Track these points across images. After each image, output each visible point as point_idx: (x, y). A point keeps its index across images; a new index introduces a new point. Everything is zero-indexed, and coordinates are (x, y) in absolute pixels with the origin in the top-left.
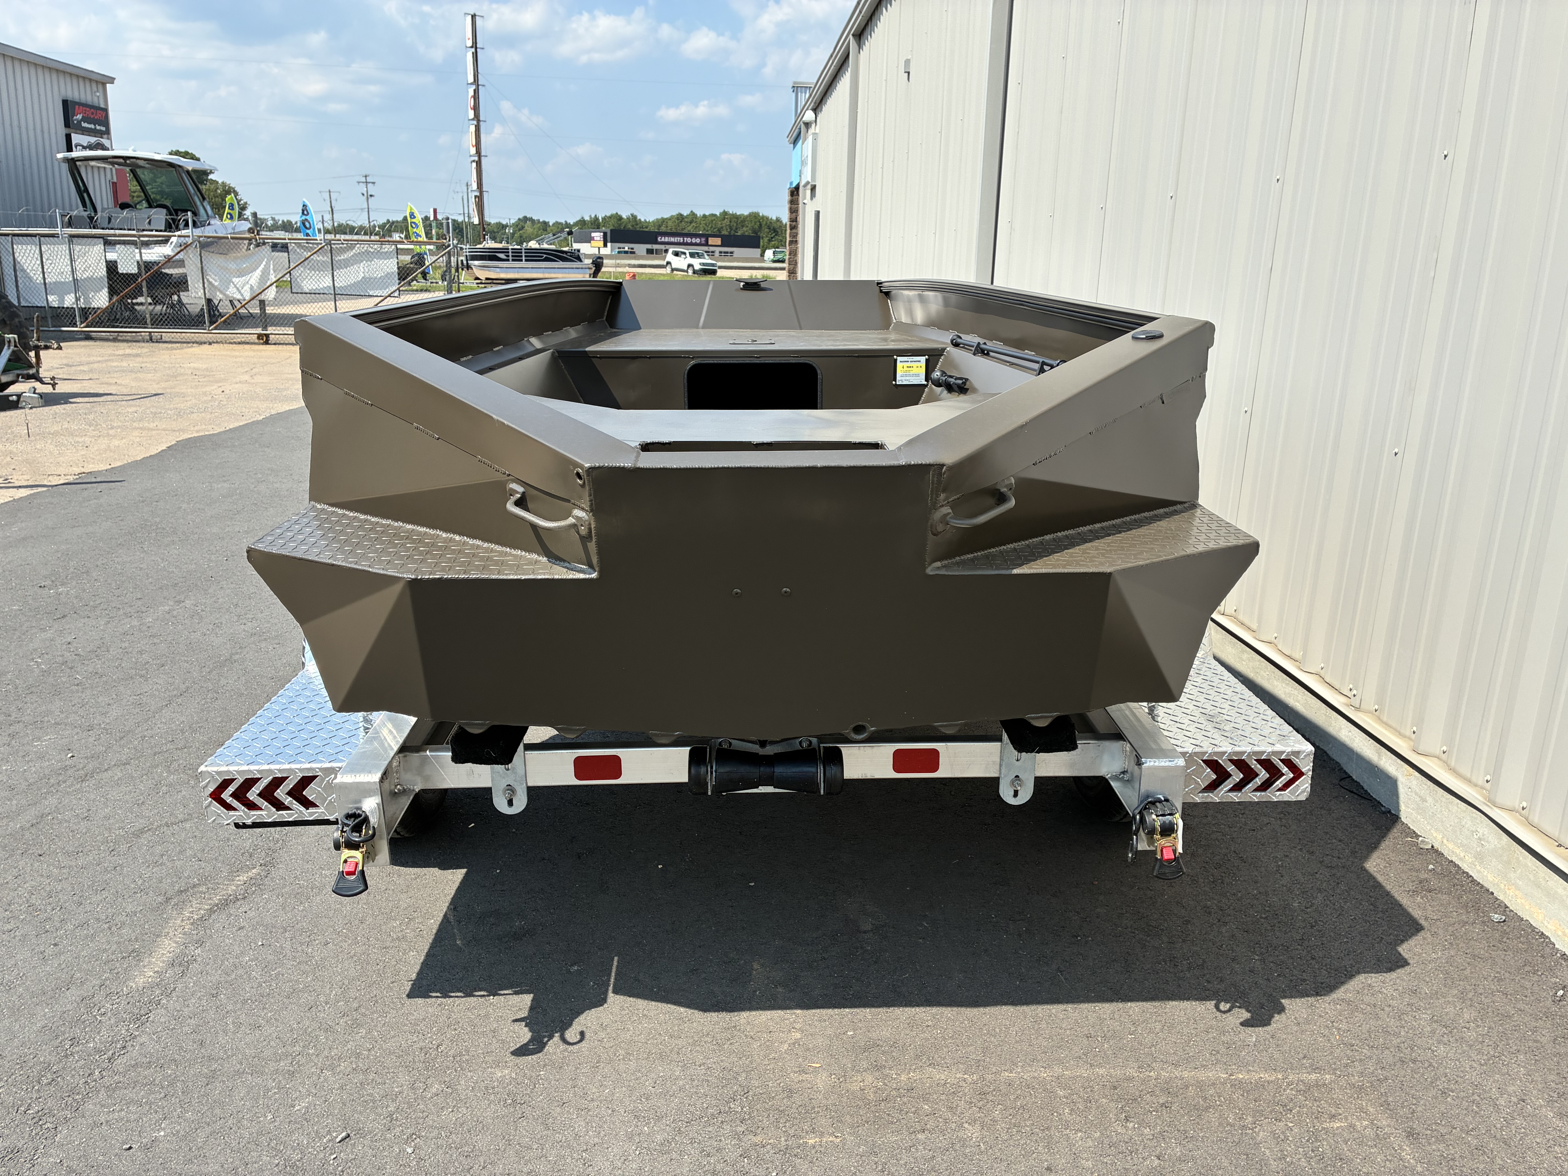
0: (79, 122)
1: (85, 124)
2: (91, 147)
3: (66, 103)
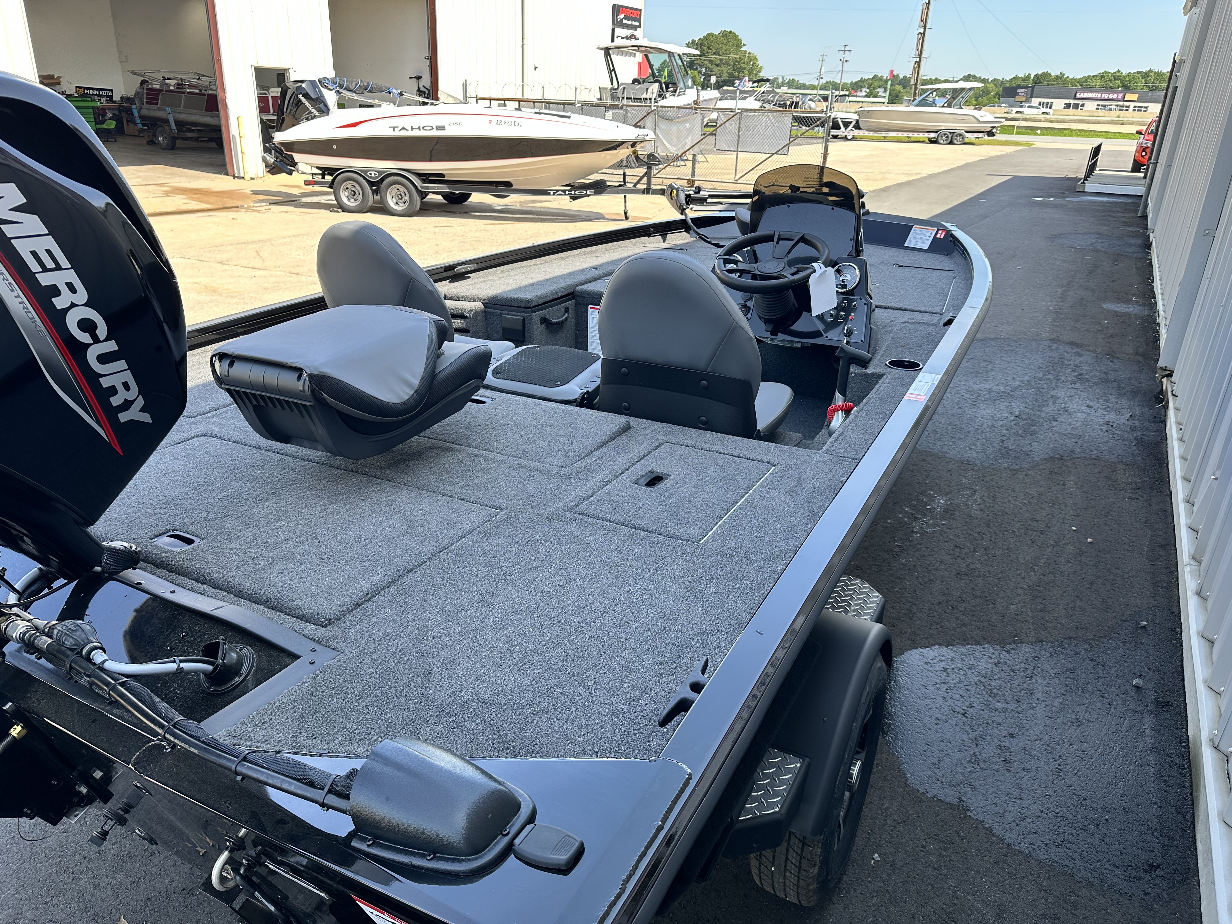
0: (622, 20)
1: (625, 21)
2: (627, 38)
3: (614, 6)
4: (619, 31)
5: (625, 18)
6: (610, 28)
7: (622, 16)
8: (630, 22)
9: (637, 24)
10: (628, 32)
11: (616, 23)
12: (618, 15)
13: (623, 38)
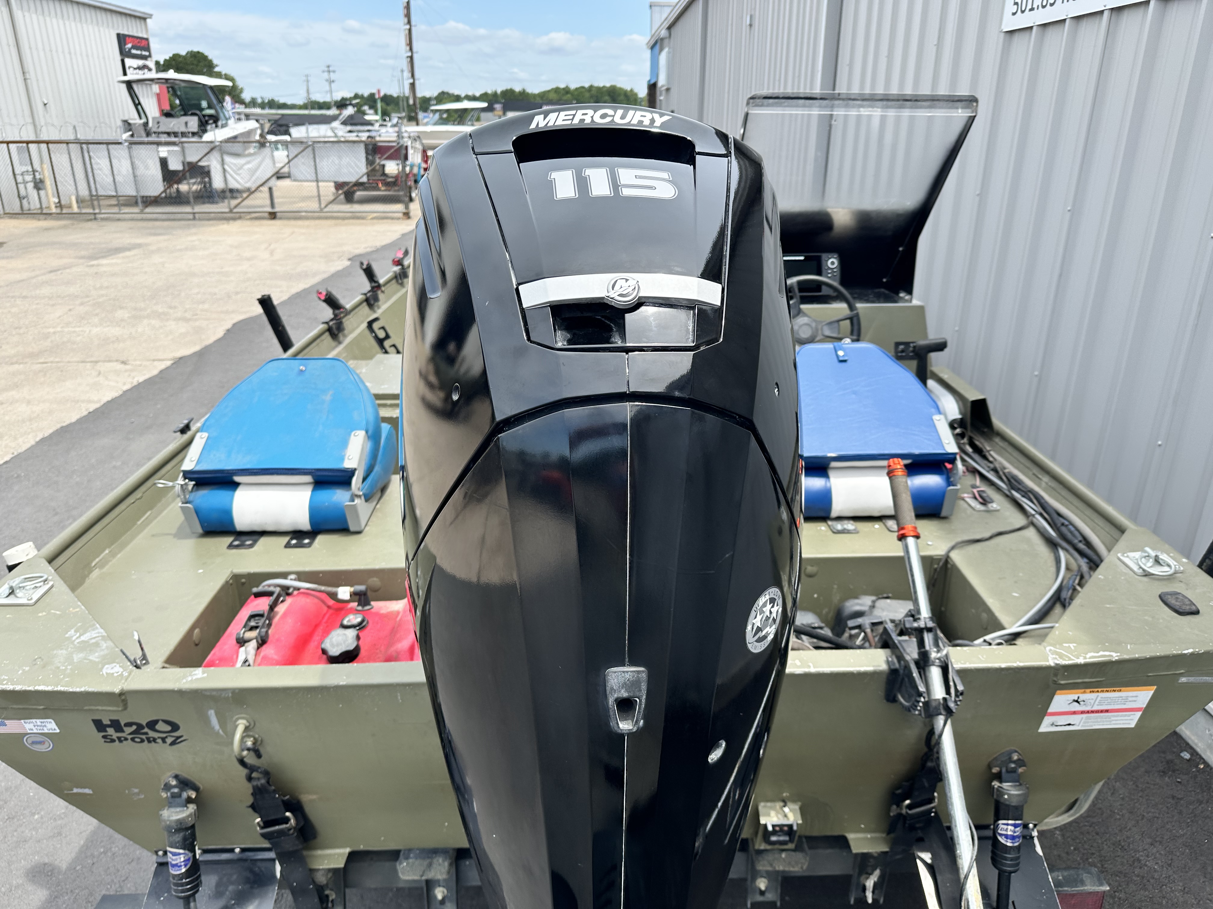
0: (130, 50)
1: (134, 51)
2: (140, 68)
3: (118, 35)
4: (129, 62)
5: (134, 47)
6: (118, 58)
7: (129, 46)
8: (139, 52)
9: (147, 53)
10: (140, 62)
11: (124, 54)
12: (125, 44)
13: (135, 69)
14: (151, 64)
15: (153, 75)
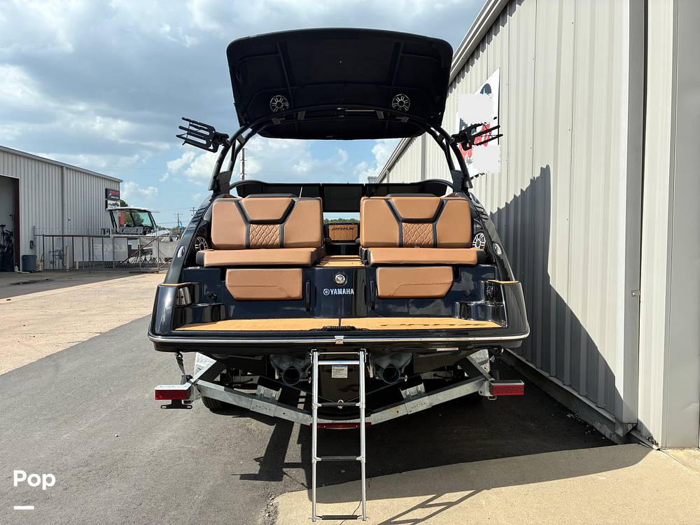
1: (112, 197)
2: (113, 205)
3: (106, 189)
4: (109, 202)
5: (112, 195)
6: (105, 199)
7: (110, 194)
8: (114, 197)
9: (118, 198)
10: (114, 202)
11: (108, 198)
12: (108, 193)
13: (111, 205)
14: (119, 203)
15: (119, 208)
